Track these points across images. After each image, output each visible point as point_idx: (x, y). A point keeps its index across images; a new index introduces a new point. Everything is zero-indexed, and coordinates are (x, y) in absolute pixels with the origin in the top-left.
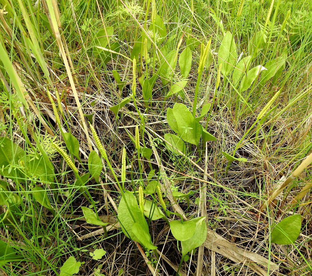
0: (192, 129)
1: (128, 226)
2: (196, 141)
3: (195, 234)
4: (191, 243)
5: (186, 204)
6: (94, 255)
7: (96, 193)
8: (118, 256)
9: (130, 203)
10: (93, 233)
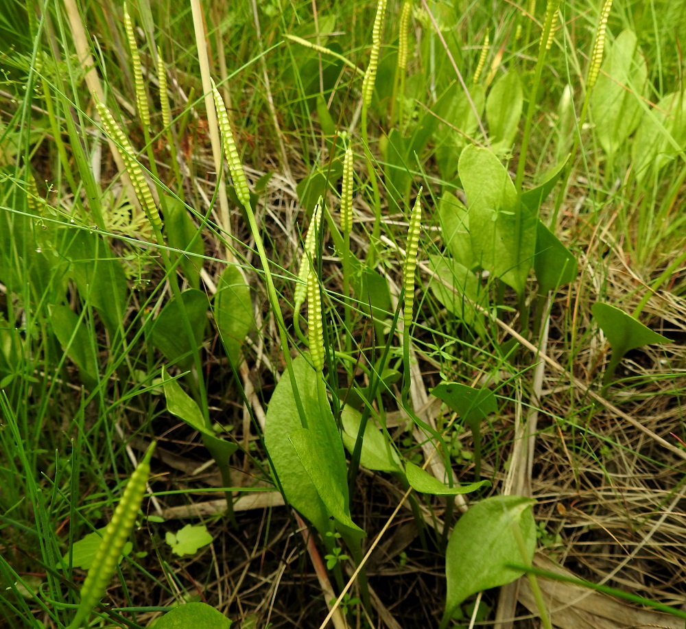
0: (513, 213)
1: (291, 462)
2: (517, 279)
3: (496, 546)
4: (480, 571)
5: (472, 470)
6: (177, 542)
7: (228, 402)
8: (249, 582)
9: (306, 389)
10: (199, 505)
